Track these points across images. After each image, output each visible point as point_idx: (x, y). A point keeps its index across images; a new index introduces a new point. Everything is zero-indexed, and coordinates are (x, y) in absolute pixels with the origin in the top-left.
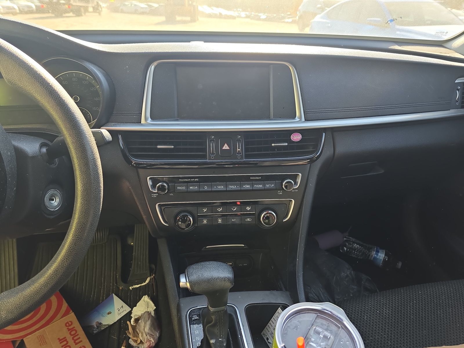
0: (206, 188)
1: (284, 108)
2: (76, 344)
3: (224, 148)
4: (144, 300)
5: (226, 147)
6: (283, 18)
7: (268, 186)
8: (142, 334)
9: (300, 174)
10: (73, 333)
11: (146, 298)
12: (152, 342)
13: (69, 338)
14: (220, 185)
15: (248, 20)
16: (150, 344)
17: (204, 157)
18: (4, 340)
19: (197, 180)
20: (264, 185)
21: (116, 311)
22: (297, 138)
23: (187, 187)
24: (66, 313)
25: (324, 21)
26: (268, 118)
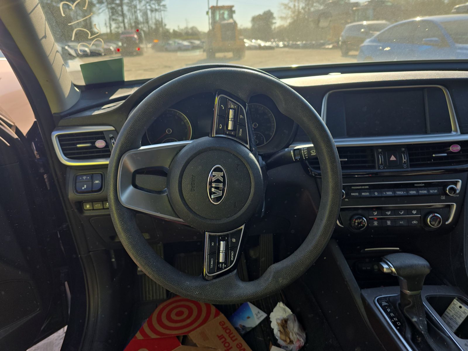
0: (376, 194)
1: (440, 124)
2: (233, 341)
3: (391, 159)
4: (280, 307)
5: (393, 158)
6: (323, 44)
7: (431, 191)
8: (292, 333)
9: (460, 181)
10: (228, 331)
11: (280, 305)
12: (301, 342)
13: (226, 336)
14: (389, 191)
15: (286, 49)
16: (300, 344)
17: (373, 167)
18: (172, 335)
19: (367, 187)
20: (428, 191)
21: (255, 316)
22: (457, 148)
23: (360, 193)
24: (216, 315)
25: (375, 44)
26: (426, 133)
